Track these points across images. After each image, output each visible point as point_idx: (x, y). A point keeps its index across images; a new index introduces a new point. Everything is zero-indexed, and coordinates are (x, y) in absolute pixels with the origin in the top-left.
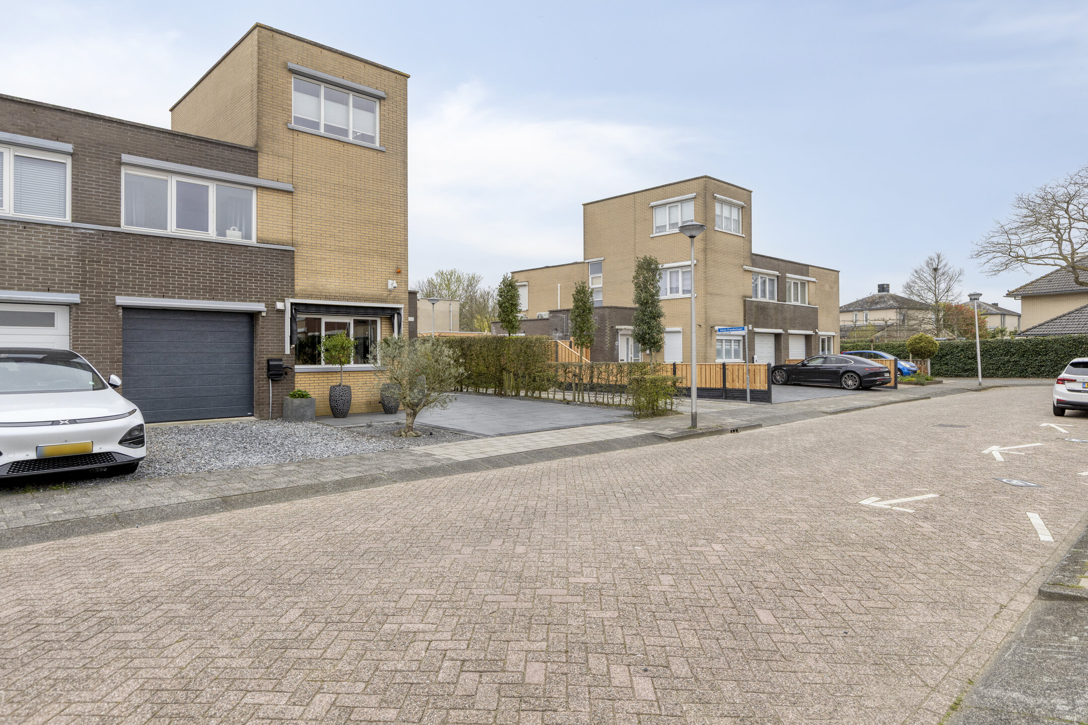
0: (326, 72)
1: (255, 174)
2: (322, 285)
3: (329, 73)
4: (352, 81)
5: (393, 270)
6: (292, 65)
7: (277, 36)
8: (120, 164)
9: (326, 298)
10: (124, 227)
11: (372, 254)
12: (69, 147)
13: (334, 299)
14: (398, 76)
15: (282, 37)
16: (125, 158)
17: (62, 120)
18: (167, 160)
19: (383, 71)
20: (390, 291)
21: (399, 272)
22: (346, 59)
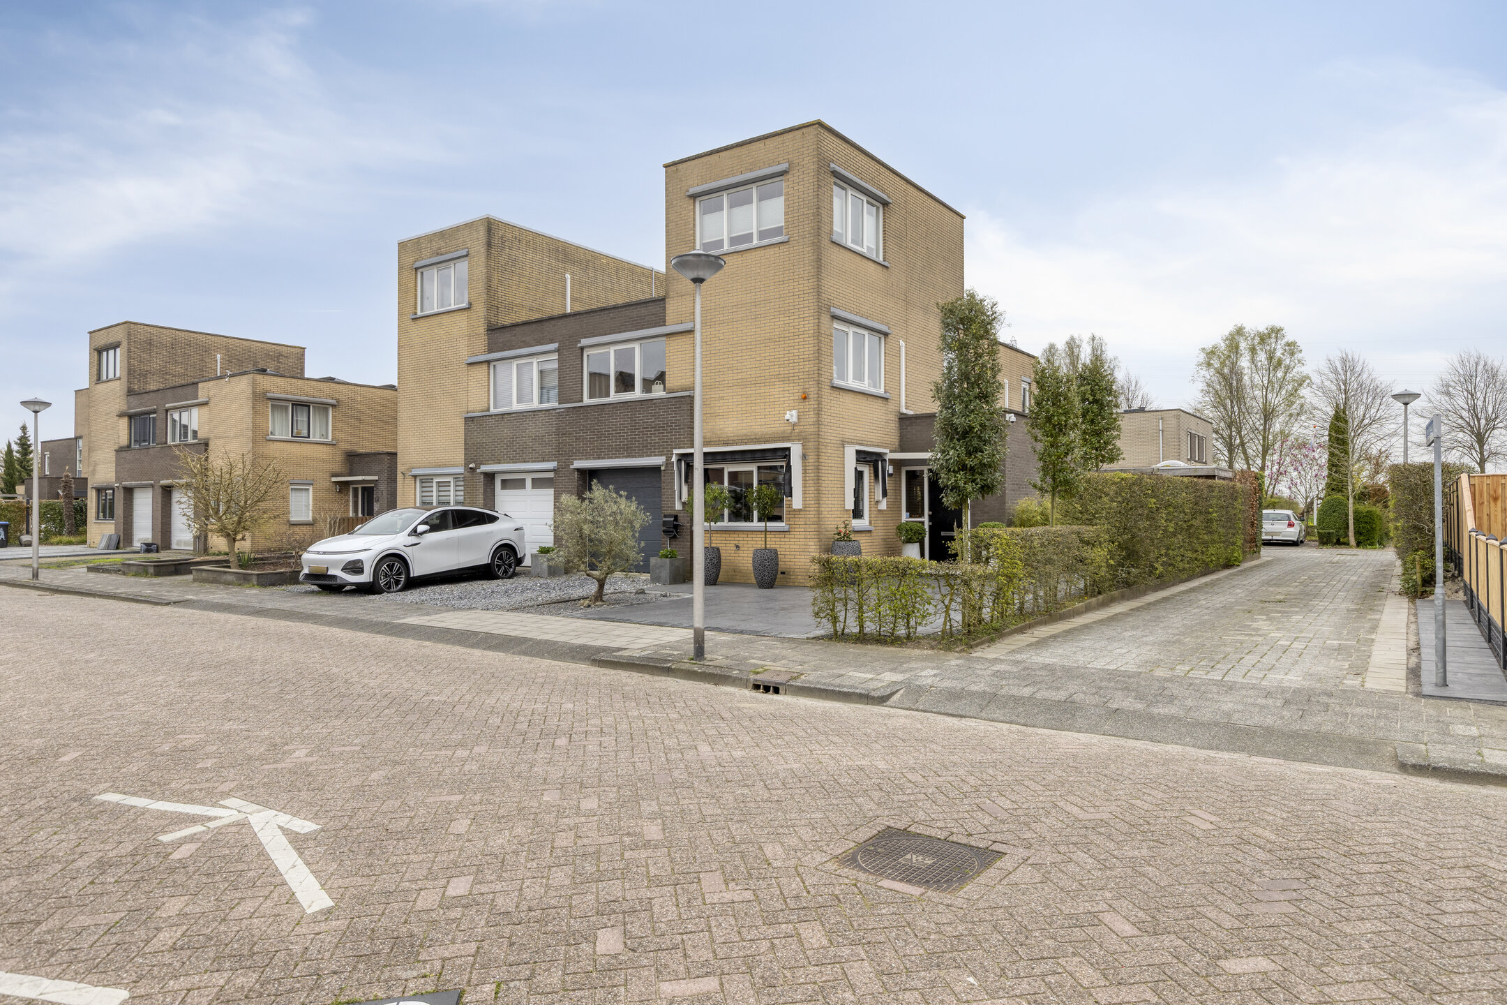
0: (723, 178)
1: (663, 324)
2: (720, 429)
3: (726, 176)
4: (751, 170)
5: (798, 395)
6: (693, 191)
7: (680, 167)
8: (582, 349)
9: (726, 443)
10: (587, 401)
11: (773, 380)
12: (555, 346)
13: (732, 444)
14: (804, 130)
15: (684, 165)
16: (584, 342)
17: (554, 325)
18: (606, 334)
19: (786, 136)
20: (794, 425)
21: (805, 398)
22: (744, 149)
